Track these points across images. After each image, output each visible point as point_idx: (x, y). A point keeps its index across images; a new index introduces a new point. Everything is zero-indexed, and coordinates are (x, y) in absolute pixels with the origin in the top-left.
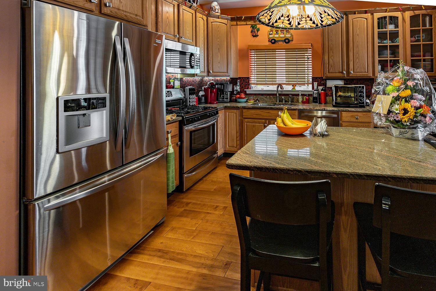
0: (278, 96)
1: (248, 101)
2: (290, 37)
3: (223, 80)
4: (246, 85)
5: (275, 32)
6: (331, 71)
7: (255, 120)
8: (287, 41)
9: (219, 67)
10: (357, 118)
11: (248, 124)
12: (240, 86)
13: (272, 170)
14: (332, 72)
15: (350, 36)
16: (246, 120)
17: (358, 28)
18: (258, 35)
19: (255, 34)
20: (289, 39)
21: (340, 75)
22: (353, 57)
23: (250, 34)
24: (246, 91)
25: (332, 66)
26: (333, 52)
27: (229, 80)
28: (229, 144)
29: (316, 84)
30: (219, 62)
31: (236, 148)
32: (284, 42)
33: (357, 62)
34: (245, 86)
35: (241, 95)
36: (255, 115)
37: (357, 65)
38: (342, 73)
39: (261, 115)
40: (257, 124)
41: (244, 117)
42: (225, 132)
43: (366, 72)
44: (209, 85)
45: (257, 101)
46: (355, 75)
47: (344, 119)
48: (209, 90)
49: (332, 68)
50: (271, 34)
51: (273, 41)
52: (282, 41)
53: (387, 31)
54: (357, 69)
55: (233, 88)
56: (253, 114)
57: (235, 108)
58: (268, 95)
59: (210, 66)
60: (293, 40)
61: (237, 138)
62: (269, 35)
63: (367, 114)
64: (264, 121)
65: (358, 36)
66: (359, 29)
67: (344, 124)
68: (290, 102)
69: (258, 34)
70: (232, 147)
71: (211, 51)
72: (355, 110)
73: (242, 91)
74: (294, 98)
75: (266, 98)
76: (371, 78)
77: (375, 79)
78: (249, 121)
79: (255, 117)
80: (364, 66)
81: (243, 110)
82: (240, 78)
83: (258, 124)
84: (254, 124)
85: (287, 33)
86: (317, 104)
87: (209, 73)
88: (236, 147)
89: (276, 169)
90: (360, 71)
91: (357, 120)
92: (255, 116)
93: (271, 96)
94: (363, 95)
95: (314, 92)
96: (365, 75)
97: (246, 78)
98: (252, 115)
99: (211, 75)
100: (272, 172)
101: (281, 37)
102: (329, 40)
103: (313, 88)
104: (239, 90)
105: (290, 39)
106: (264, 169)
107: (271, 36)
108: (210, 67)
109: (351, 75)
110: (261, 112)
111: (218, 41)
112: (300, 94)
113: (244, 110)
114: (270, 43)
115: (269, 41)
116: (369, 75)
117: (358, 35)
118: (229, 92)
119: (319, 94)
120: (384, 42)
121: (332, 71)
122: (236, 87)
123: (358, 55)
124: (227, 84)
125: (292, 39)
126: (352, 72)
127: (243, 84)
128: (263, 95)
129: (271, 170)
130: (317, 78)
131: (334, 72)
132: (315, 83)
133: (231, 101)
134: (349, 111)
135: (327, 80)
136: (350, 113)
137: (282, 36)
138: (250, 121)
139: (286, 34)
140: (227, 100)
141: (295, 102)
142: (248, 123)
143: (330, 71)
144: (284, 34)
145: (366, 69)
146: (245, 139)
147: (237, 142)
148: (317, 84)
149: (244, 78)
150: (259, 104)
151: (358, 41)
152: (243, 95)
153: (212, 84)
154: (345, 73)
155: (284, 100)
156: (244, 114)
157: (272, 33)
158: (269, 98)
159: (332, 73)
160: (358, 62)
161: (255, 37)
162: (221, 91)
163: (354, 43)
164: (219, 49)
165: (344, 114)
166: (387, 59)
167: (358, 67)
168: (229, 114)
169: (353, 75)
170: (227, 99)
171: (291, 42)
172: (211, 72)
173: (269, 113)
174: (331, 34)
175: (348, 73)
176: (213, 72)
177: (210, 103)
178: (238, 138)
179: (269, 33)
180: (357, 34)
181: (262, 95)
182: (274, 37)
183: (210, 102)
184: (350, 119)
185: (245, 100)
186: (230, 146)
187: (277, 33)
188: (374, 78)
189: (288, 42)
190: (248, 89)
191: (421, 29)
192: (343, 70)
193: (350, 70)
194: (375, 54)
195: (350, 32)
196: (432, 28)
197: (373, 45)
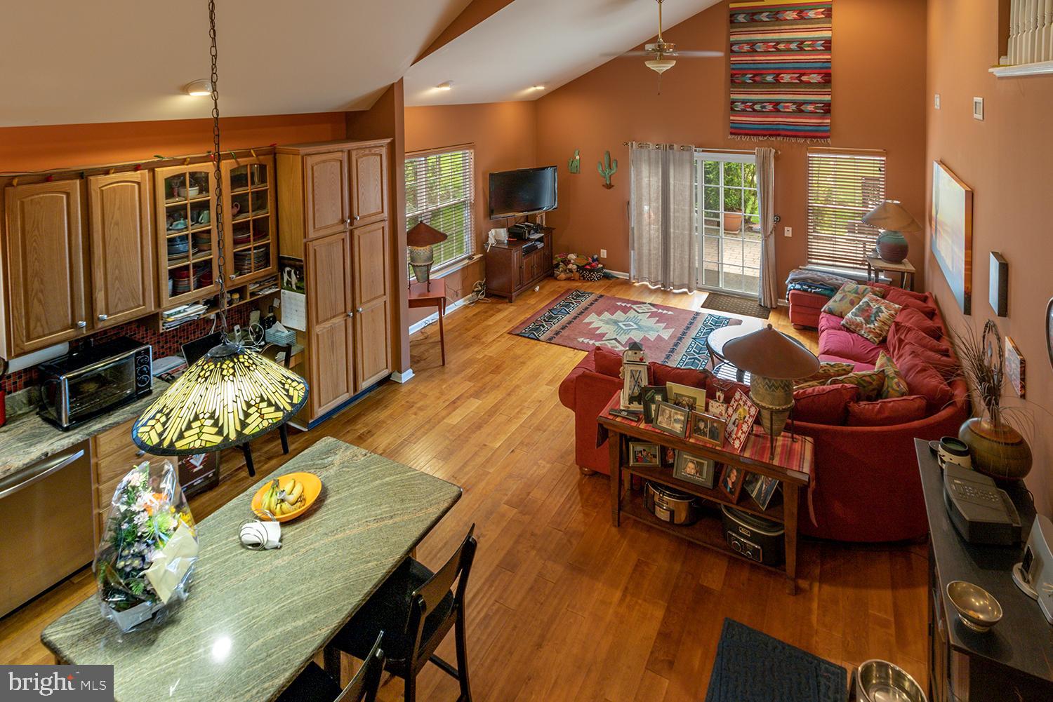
6: (36, 333)
14: (41, 334)
15: (95, 230)
17: (116, 208)
21: (68, 332)
22: (106, 279)
25: (39, 320)
26: (41, 282)
33: (116, 289)
37: (117, 296)
38: (75, 326)
43: (138, 306)
46: (113, 322)
47: (105, 448)
49: (39, 323)
53: (187, 204)
54: (116, 305)
65: (116, 227)
66: (119, 208)
76: (151, 314)
77: (160, 313)
80: (134, 293)
90: (125, 308)
94: (146, 367)
96: (138, 314)
102: (28, 251)
109: (100, 325)
116: (147, 310)
117: (117, 224)
121: (41, 331)
123: (119, 271)
126: (105, 316)
131: (47, 332)
143: (34, 335)
145: (139, 298)
151: (117, 239)
154: (84, 323)
159: (39, 337)
160: (118, 288)
163: (107, 245)
165: (105, 437)
166: (189, 263)
167: (119, 299)
169: (107, 323)
174: (36, 232)
175: (93, 321)
180: (113, 221)
184: (121, 442)
188: (157, 314)
191: (250, 194)
192: (76, 318)
193: (98, 313)
194: (159, 260)
195: (94, 220)
196: (267, 190)
197: (154, 240)
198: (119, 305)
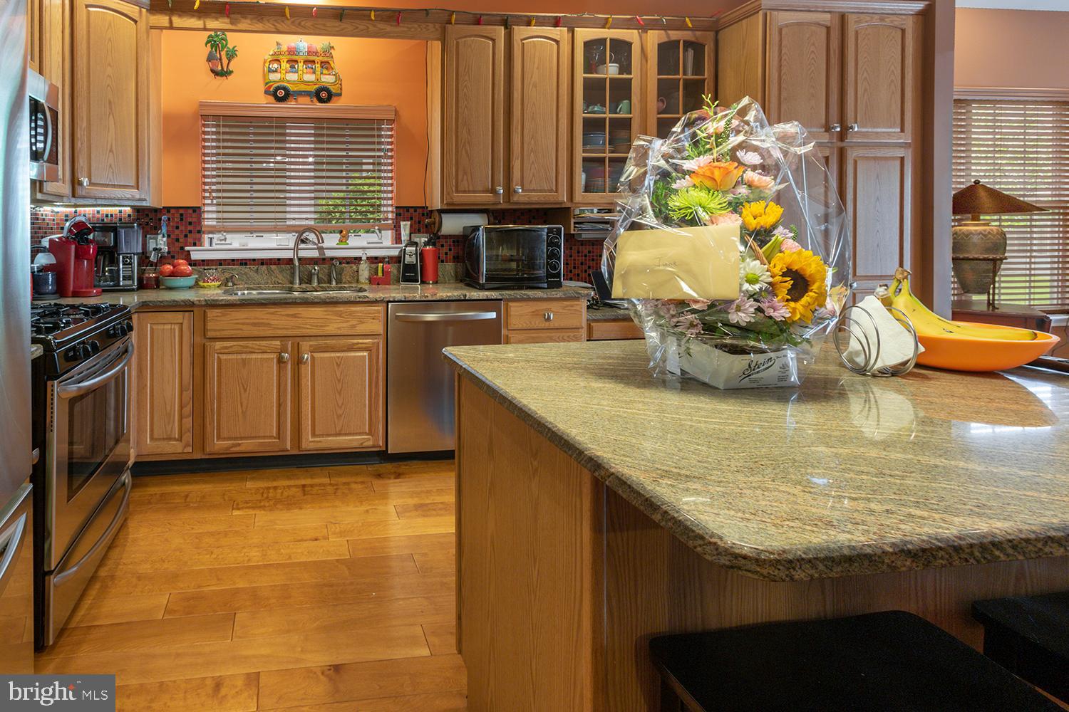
0: (297, 264)
1: (201, 283)
2: (334, 84)
3: (107, 216)
4: (190, 232)
5: (288, 66)
6: (462, 186)
7: (250, 343)
8: (324, 95)
9: (110, 166)
10: (549, 316)
11: (223, 357)
12: (169, 236)
13: (977, 554)
14: (467, 189)
15: (515, 88)
16: (218, 345)
17: (536, 65)
18: (232, 72)
19: (220, 68)
20: (331, 88)
21: (487, 197)
22: (522, 147)
23: (206, 67)
24: (189, 251)
25: (465, 173)
26: (469, 132)
27: (129, 216)
28: (152, 430)
29: (405, 227)
30: (111, 151)
31: (181, 441)
32: (315, 100)
33: (531, 161)
34: (186, 236)
35: (179, 264)
36: (249, 327)
37: (532, 171)
38: (493, 191)
39: (269, 324)
40: (254, 356)
41: (210, 334)
42: (138, 393)
43: (551, 191)
44: (70, 231)
45: (230, 284)
46: (527, 200)
47: (515, 322)
48: (70, 249)
49: (465, 177)
50: (273, 71)
51: (281, 93)
52: (307, 94)
53: (606, 79)
54: (531, 181)
55: (144, 245)
56: (243, 324)
57: (183, 306)
58: (262, 264)
59: (81, 162)
60: (340, 95)
61: (181, 407)
62: (269, 72)
63: (572, 306)
64: (278, 343)
65: (534, 89)
66: (538, 68)
67: (513, 336)
68: (334, 283)
69: (231, 68)
70: (164, 439)
71: (85, 107)
72: (545, 296)
73: (178, 251)
74: (342, 269)
75: (257, 271)
76: (563, 206)
77: (572, 206)
78: (226, 348)
79: (246, 334)
80: (548, 174)
81: (205, 311)
82: (168, 209)
83: (259, 356)
84: (244, 356)
85: (325, 71)
86: (418, 285)
87: (76, 186)
88: (177, 440)
89: (993, 544)
90: (539, 188)
91: (547, 323)
92: (249, 331)
93: (273, 267)
94: (558, 251)
95: (407, 249)
96: (552, 200)
97: (190, 211)
98: (240, 326)
99: (84, 193)
100: (978, 561)
101: (307, 83)
102: (460, 96)
103: (398, 239)
104: (165, 249)
105: (334, 89)
106: (941, 553)
107: (273, 77)
108: (82, 164)
109: (515, 199)
110: (268, 316)
111: (109, 76)
112: (364, 258)
113: (212, 313)
114: (272, 99)
115: (267, 92)
116: (560, 199)
117: (535, 86)
118: (138, 254)
119: (422, 255)
120: (596, 109)
121: (466, 186)
122: (156, 239)
123: (535, 143)
124: (130, 230)
125: (339, 92)
126: (520, 190)
127: (177, 228)
128: (246, 264)
129: (972, 554)
130: (408, 209)
131: (471, 189)
132: (404, 223)
133: (142, 286)
134: (529, 299)
135: (443, 215)
136: (530, 303)
137: (310, 77)
138: (231, 347)
139: (321, 73)
140: (129, 282)
141: (345, 283)
142: (221, 353)
143: (461, 188)
144: (314, 73)
145: (552, 182)
146: (212, 410)
147: (184, 420)
148: (411, 226)
149: (181, 211)
150: (239, 293)
151: (534, 104)
152: (182, 264)
153: (78, 225)
154: (502, 191)
155: (316, 277)
156: (210, 326)
157: (276, 66)
158: (266, 272)
159: (465, 192)
160: (533, 162)
161: (222, 76)
162: (110, 254)
163: (525, 109)
164: (110, 102)
165: (515, 308)
166: (605, 155)
167: (534, 176)
168: (154, 327)
169: (522, 200)
170: (131, 278)
171: (334, 99)
172: (86, 182)
173: (294, 316)
174: (467, 78)
175: (509, 191)
176: (91, 184)
177: (76, 294)
178: (188, 409)
179: (267, 65)
180: (532, 83)
181: (241, 264)
182: (282, 80)
183: (73, 292)
184: (530, 323)
185: (189, 281)
186: (156, 436)
187: (292, 67)
188: (570, 208)
189: (328, 100)
190: (195, 245)
191: (681, 81)
192: (496, 184)
193: (514, 184)
194: (574, 142)
195: (515, 75)
196: (704, 80)
197: (570, 117)
198: (533, 182)
